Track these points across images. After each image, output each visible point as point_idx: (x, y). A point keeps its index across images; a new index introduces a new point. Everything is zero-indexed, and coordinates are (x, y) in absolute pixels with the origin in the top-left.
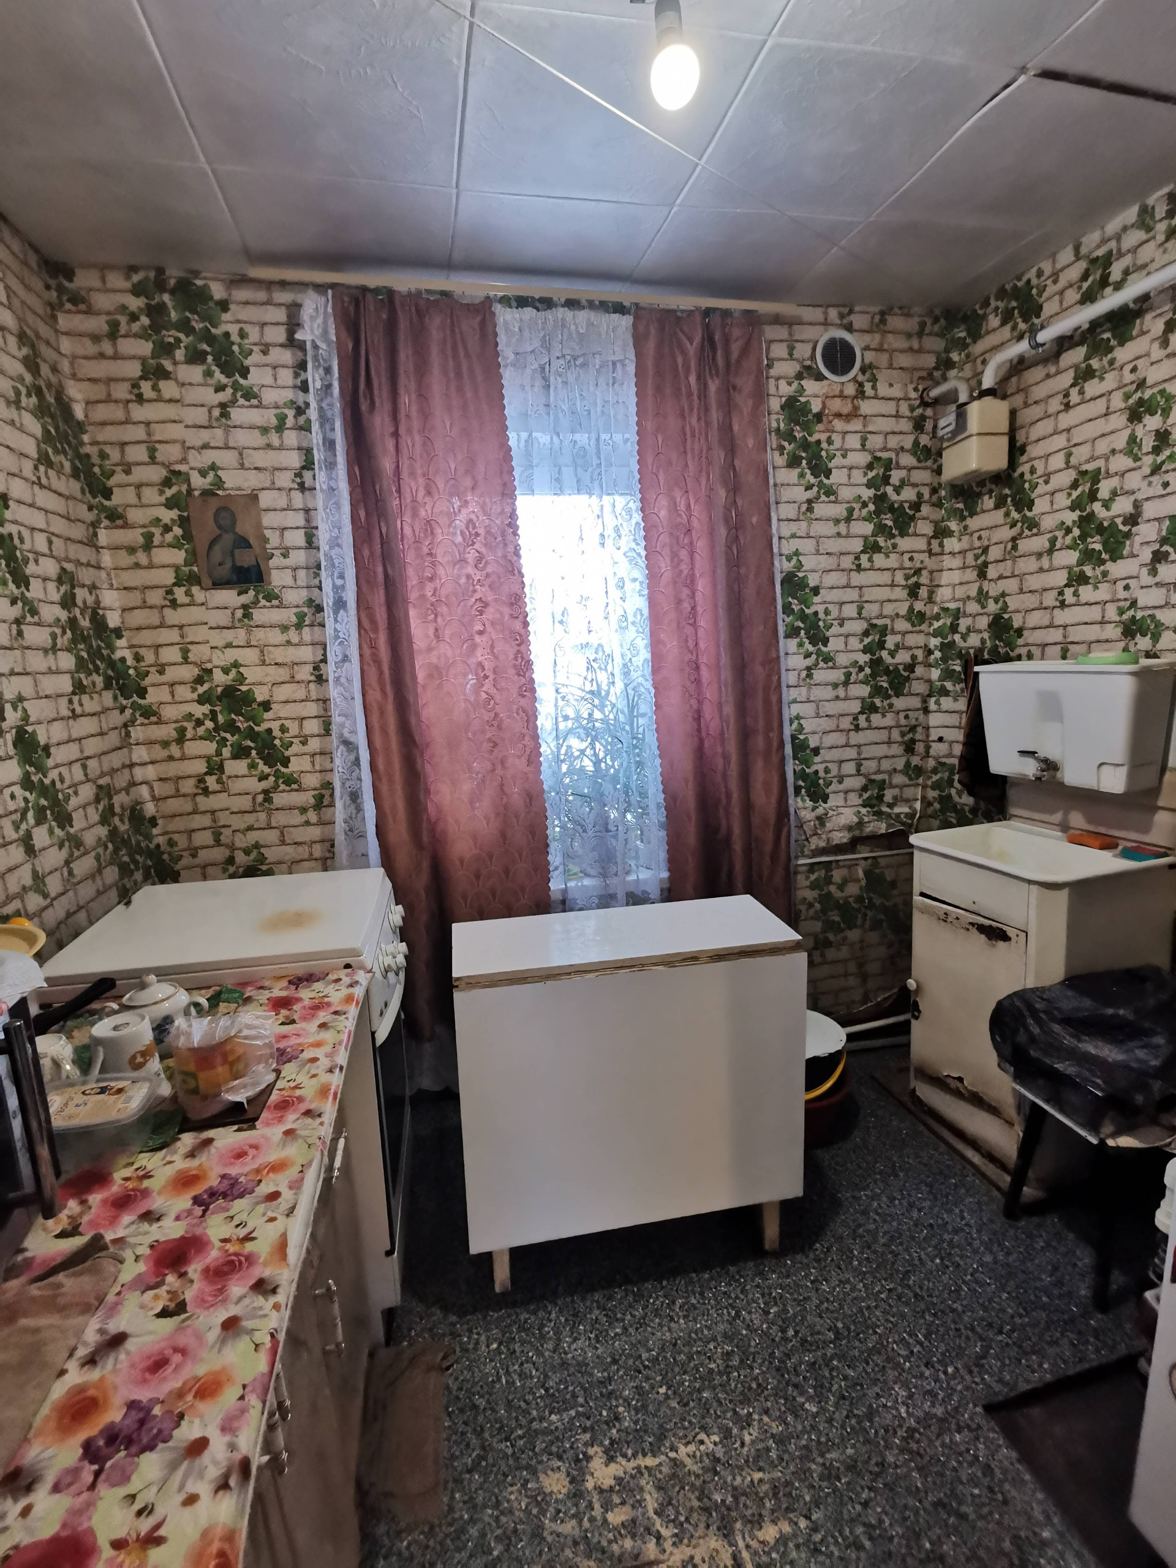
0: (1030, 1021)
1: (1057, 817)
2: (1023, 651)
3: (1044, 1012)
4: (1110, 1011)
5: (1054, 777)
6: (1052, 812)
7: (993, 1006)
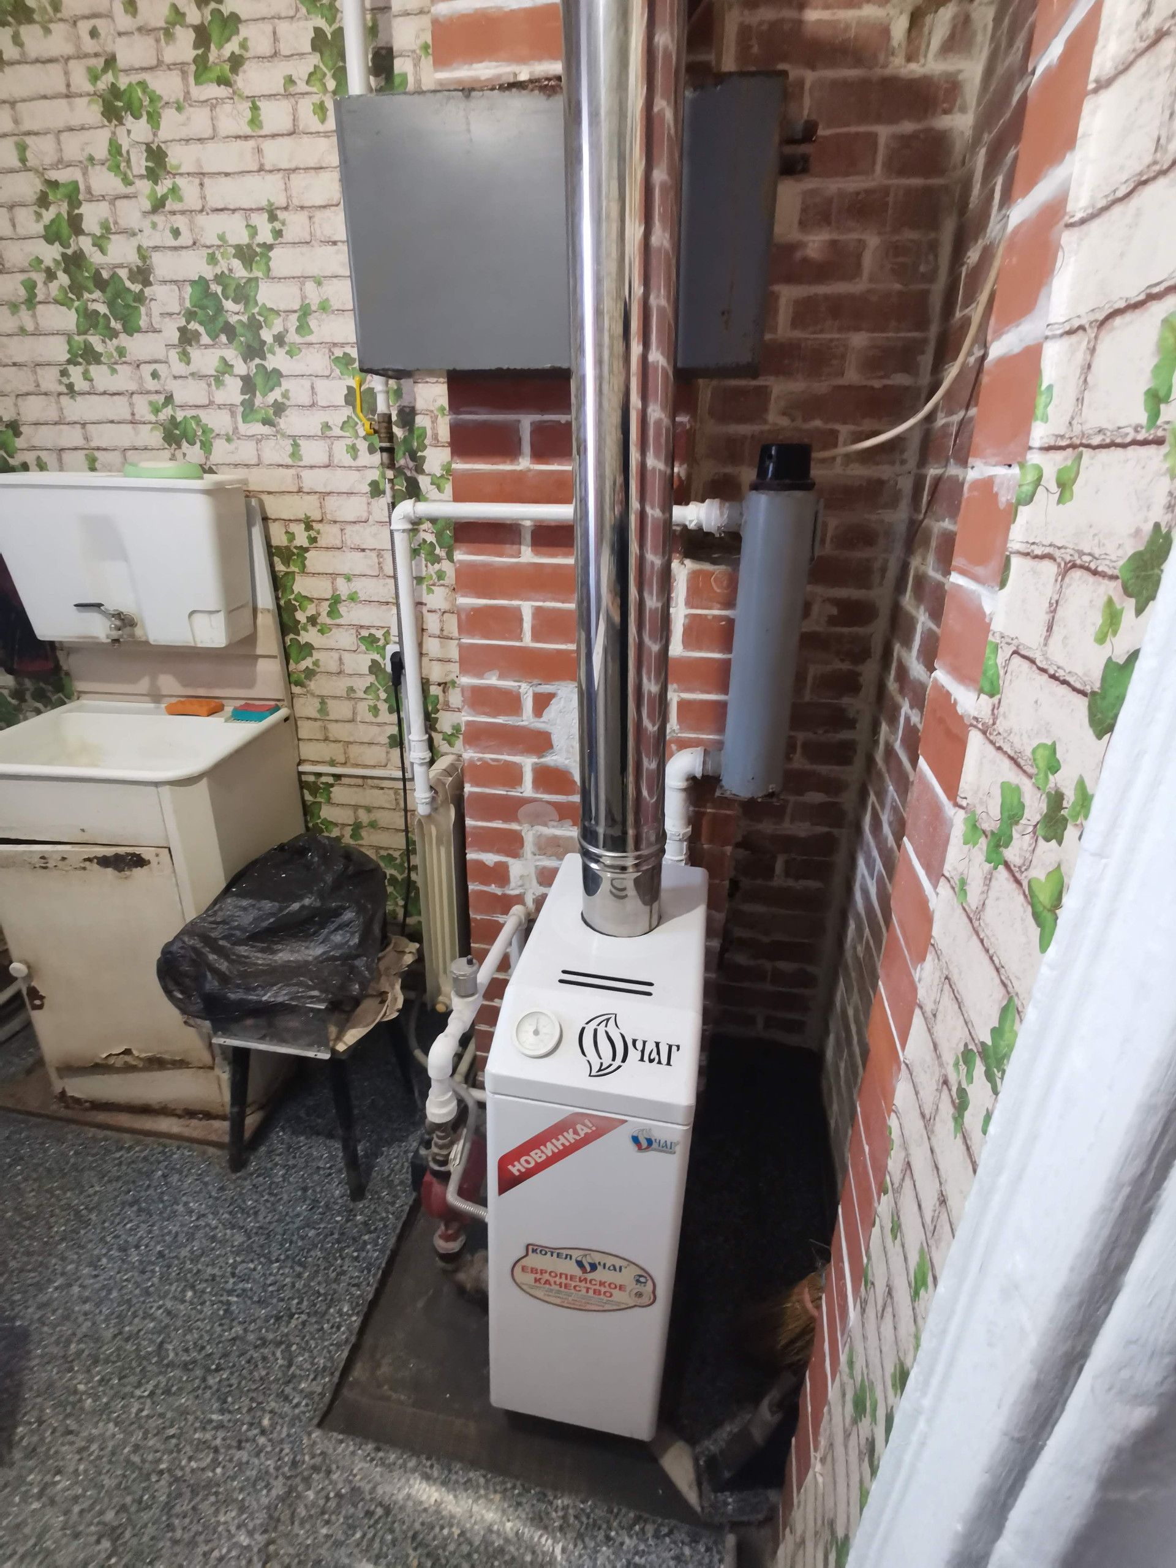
0: (212, 957)
1: (144, 685)
2: (30, 457)
3: (223, 938)
4: (296, 906)
5: (132, 635)
6: (134, 680)
7: (157, 955)
